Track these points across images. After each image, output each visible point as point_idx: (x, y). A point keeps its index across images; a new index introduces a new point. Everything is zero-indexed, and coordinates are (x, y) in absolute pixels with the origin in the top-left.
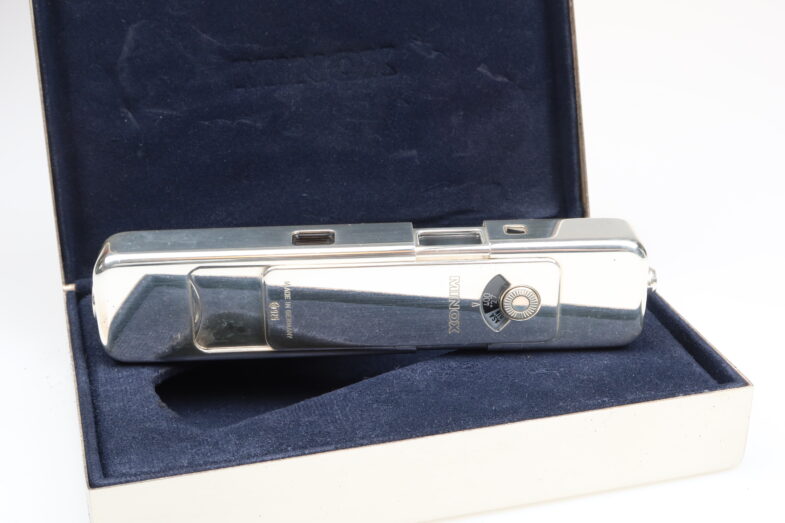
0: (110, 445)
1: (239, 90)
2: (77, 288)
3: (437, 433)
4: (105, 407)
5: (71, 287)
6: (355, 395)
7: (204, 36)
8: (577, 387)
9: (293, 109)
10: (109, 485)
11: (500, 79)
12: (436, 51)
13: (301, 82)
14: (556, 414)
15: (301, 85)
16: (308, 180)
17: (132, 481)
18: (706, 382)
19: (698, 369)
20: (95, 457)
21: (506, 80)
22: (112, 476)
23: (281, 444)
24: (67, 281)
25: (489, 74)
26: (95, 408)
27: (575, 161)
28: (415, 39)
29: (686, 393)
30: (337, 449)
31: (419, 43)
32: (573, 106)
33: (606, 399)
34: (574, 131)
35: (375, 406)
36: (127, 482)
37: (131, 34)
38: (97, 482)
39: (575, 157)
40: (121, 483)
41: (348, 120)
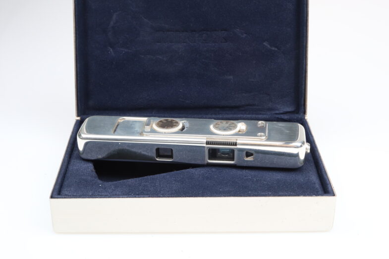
0: (66, 183)
1: (158, 44)
2: (81, 119)
3: (192, 196)
4: (71, 168)
5: (79, 118)
6: (168, 177)
7: (145, 19)
8: (261, 186)
9: (180, 54)
10: (58, 198)
11: (273, 49)
12: (246, 34)
13: (184, 42)
14: (244, 196)
15: (185, 44)
16: (183, 84)
17: (67, 198)
18: (317, 192)
19: (318, 185)
20: (58, 187)
21: (276, 49)
22: (61, 195)
23: (129, 192)
24: (78, 116)
25: (269, 46)
26: (67, 167)
27: (303, 88)
28: (237, 28)
29: (305, 195)
30: (149, 197)
31: (238, 30)
32: (305, 63)
33: (270, 193)
34: (304, 75)
35: (174, 182)
36: (65, 198)
37: (115, 17)
38: (54, 196)
39: (303, 86)
40: (62, 198)
41: (204, 60)
